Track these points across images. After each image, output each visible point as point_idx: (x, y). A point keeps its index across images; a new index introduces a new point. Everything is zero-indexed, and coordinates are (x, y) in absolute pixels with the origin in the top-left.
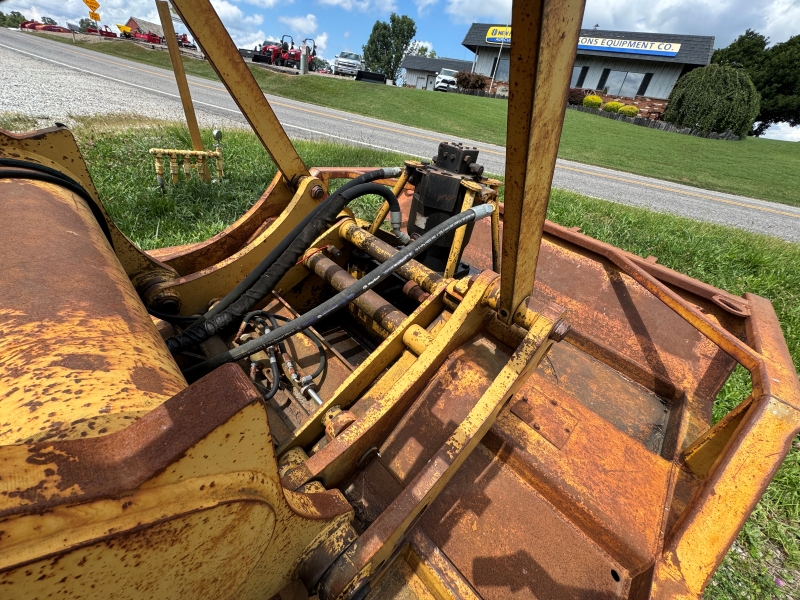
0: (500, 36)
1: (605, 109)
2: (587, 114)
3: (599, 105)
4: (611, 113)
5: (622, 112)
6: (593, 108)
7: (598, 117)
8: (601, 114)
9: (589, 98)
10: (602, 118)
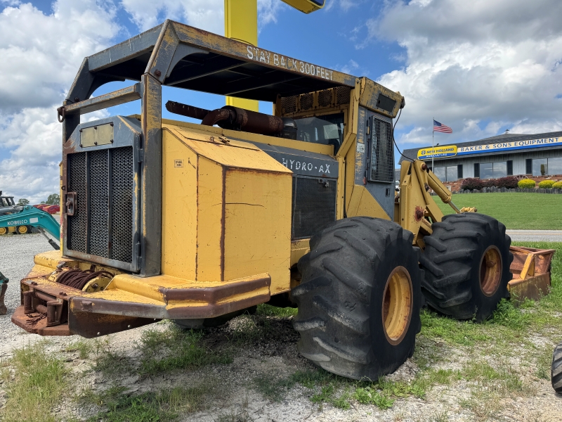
0: (429, 154)
1: (541, 187)
2: (525, 194)
3: (534, 185)
4: (547, 189)
5: (555, 188)
6: (529, 188)
7: (536, 194)
8: (537, 191)
9: (522, 182)
10: (539, 194)
